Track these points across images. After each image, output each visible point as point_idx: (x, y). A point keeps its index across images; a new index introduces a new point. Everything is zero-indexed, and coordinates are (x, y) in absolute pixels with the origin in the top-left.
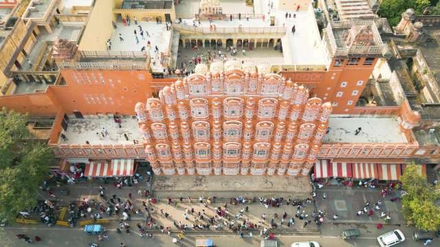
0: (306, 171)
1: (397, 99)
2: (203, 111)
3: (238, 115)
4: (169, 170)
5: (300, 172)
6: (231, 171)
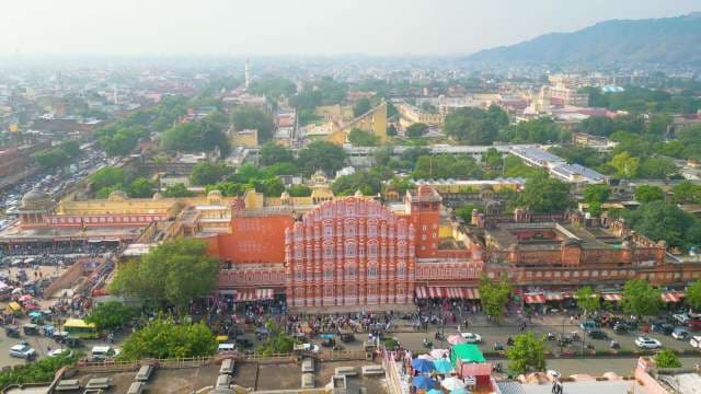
0: (410, 297)
1: (468, 247)
2: (331, 230)
3: (354, 234)
4: (300, 301)
5: (407, 299)
6: (350, 299)
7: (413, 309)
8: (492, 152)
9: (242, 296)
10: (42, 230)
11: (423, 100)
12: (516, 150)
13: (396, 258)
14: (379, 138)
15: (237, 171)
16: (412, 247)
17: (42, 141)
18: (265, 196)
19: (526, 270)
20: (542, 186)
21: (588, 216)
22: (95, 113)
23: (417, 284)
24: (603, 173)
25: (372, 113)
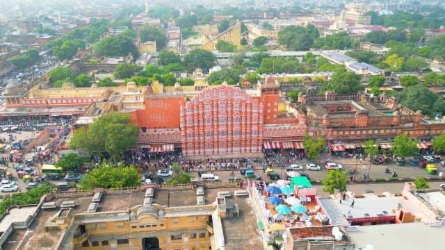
0: (260, 148)
1: (297, 116)
2: (210, 107)
3: (225, 109)
4: (190, 152)
5: (258, 150)
6: (222, 150)
7: (261, 155)
8: (309, 55)
9: (154, 149)
10: (21, 108)
11: (263, 21)
12: (324, 53)
13: (251, 124)
14: (236, 46)
15: (144, 69)
16: (261, 117)
17: (14, 50)
18: (164, 85)
19: (332, 131)
20: (344, 77)
21: (372, 95)
22: (47, 31)
23: (264, 140)
24: (381, 68)
25: (231, 30)
